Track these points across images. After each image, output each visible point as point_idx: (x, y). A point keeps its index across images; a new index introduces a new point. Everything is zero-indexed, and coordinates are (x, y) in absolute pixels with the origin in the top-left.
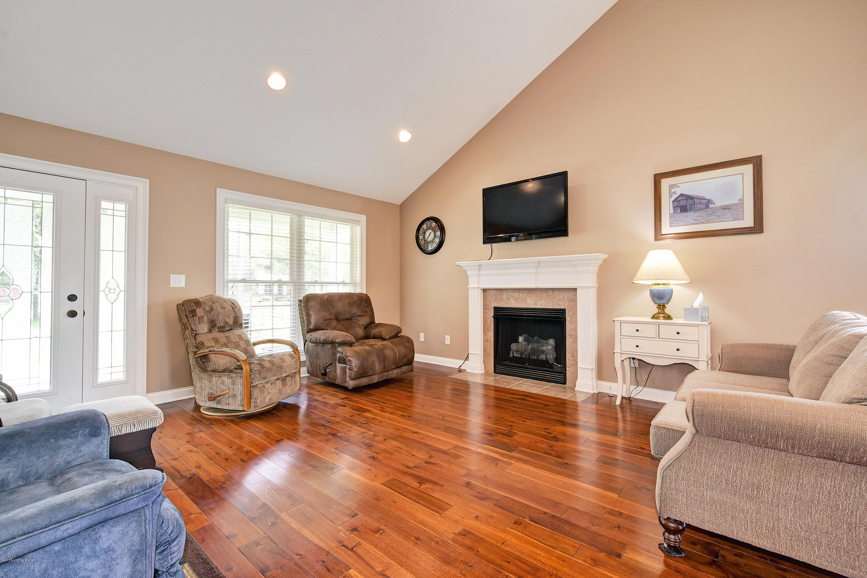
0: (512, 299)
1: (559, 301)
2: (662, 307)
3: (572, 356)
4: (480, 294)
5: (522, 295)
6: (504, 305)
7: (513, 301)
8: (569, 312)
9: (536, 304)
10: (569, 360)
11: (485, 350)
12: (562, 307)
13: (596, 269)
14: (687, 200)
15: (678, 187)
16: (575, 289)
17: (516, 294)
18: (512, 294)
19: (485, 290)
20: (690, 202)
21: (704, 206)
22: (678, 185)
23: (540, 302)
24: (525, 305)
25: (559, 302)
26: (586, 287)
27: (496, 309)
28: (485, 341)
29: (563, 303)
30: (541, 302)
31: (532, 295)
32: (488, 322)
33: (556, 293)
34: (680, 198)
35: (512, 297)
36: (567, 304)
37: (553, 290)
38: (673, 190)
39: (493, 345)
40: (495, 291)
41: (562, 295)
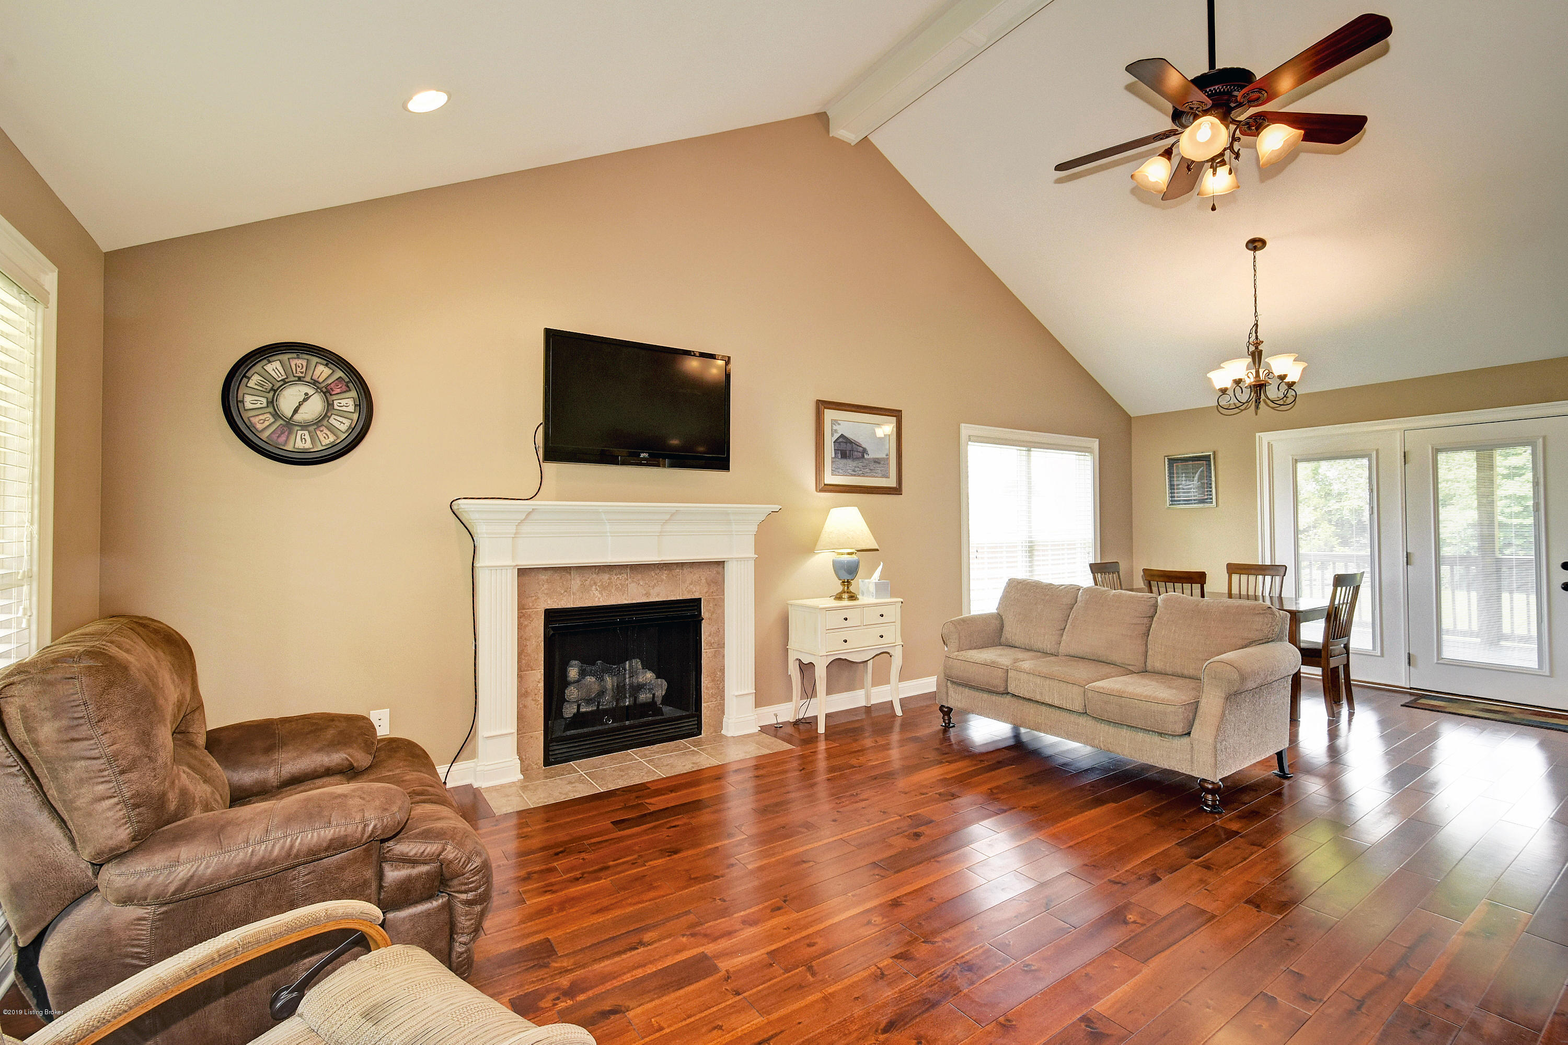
0: (594, 587)
1: (691, 584)
2: (847, 583)
3: (713, 681)
4: (510, 582)
5: (617, 579)
6: (573, 604)
7: (597, 593)
8: (708, 601)
9: (648, 594)
10: (707, 688)
11: (521, 717)
12: (696, 596)
13: (754, 528)
14: (846, 443)
15: (839, 424)
16: (721, 564)
17: (605, 577)
18: (595, 576)
19: (523, 572)
20: (849, 447)
21: (860, 455)
22: (839, 422)
23: (655, 589)
24: (625, 599)
25: (691, 586)
26: (738, 558)
27: (551, 615)
28: (522, 694)
29: (698, 588)
30: (657, 589)
31: (639, 576)
32: (529, 649)
33: (686, 570)
34: (841, 440)
35: (595, 583)
36: (706, 590)
37: (681, 565)
38: (835, 427)
39: (542, 701)
40: (550, 573)
41: (697, 574)
